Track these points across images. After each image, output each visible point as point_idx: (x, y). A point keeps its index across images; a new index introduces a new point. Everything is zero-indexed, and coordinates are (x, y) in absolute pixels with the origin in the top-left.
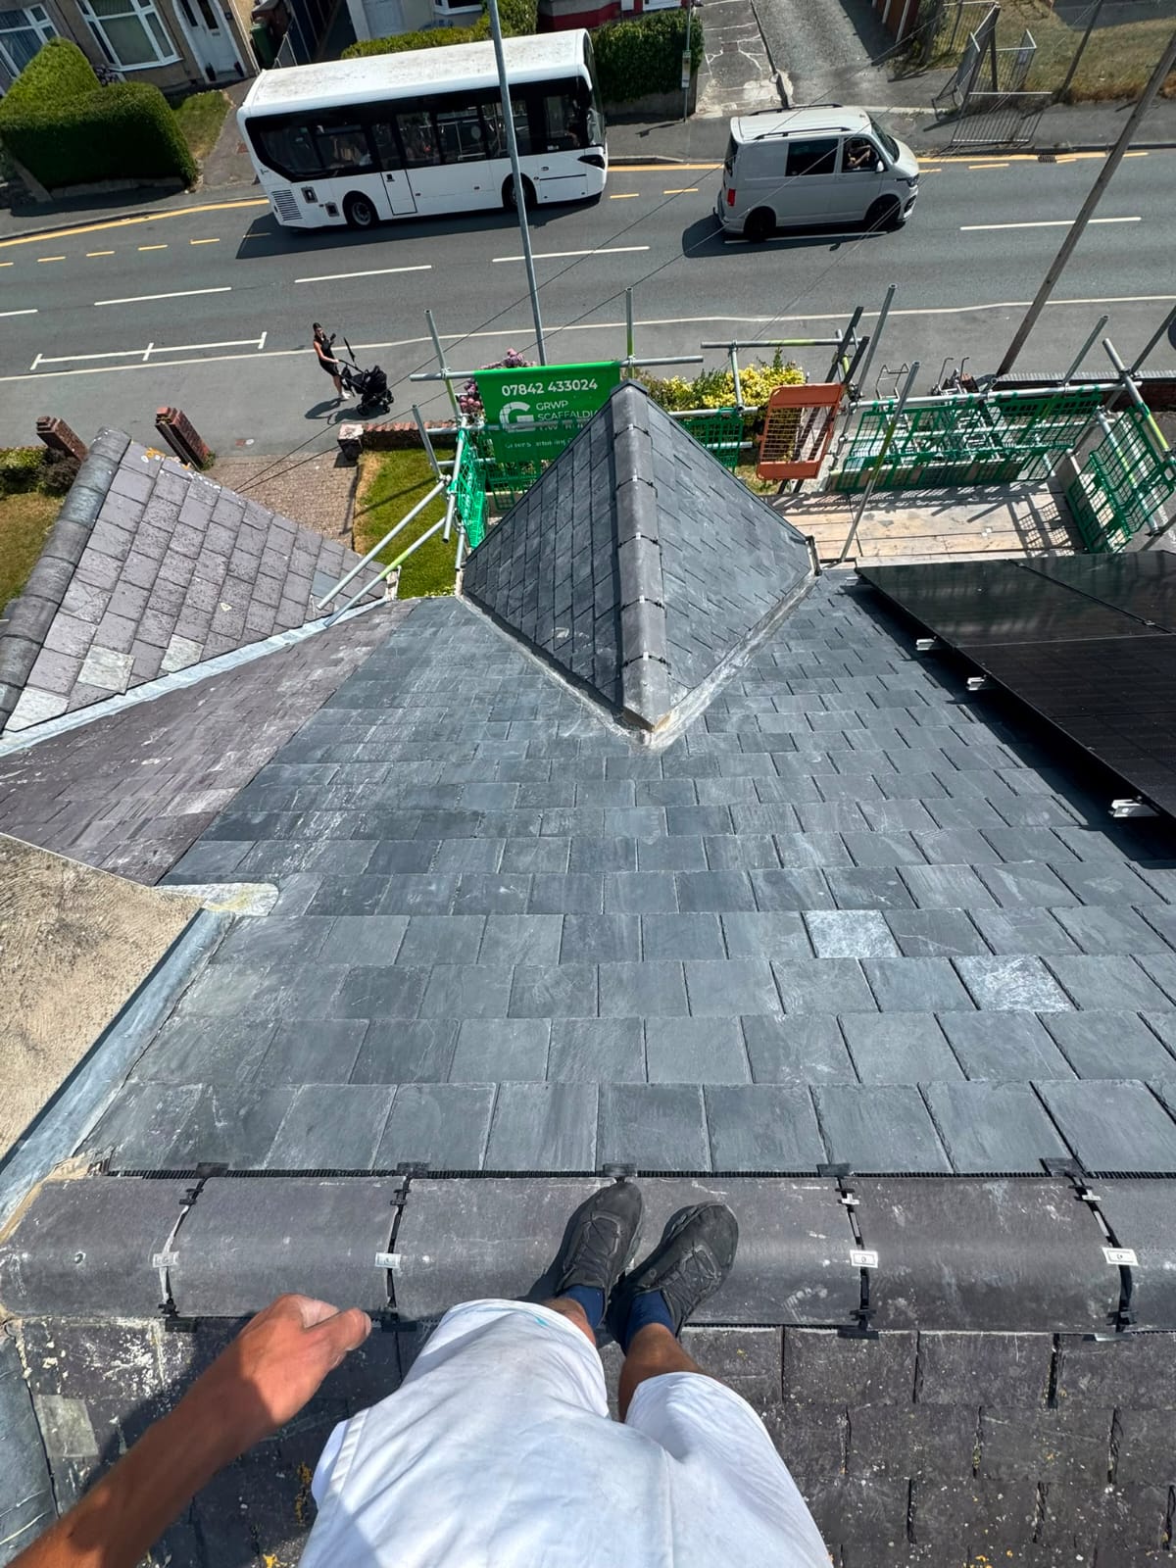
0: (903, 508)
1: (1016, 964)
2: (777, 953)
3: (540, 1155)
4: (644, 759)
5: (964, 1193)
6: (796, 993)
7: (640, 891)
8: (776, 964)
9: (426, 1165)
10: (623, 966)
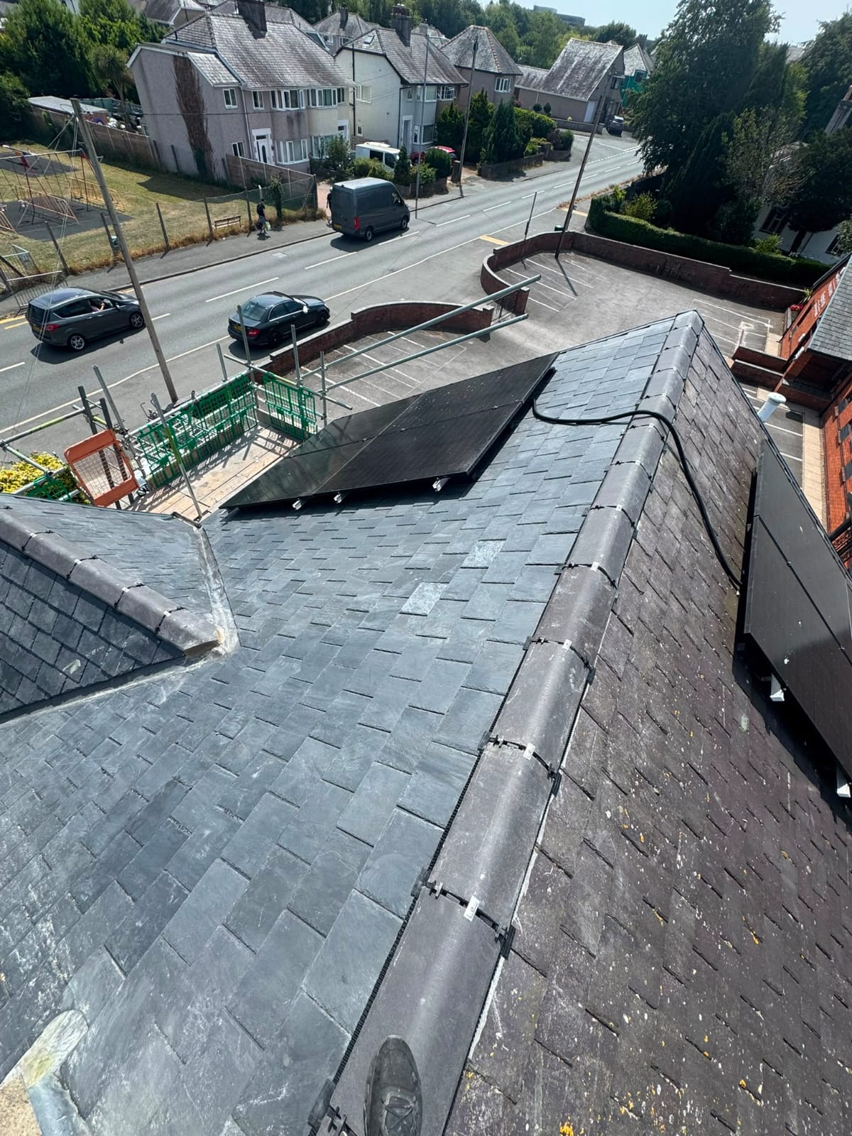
0: (204, 473)
1: (477, 548)
2: (414, 630)
3: (454, 787)
4: (235, 658)
5: (556, 600)
6: (439, 630)
7: (327, 686)
8: (419, 633)
9: (423, 869)
10: (369, 709)
